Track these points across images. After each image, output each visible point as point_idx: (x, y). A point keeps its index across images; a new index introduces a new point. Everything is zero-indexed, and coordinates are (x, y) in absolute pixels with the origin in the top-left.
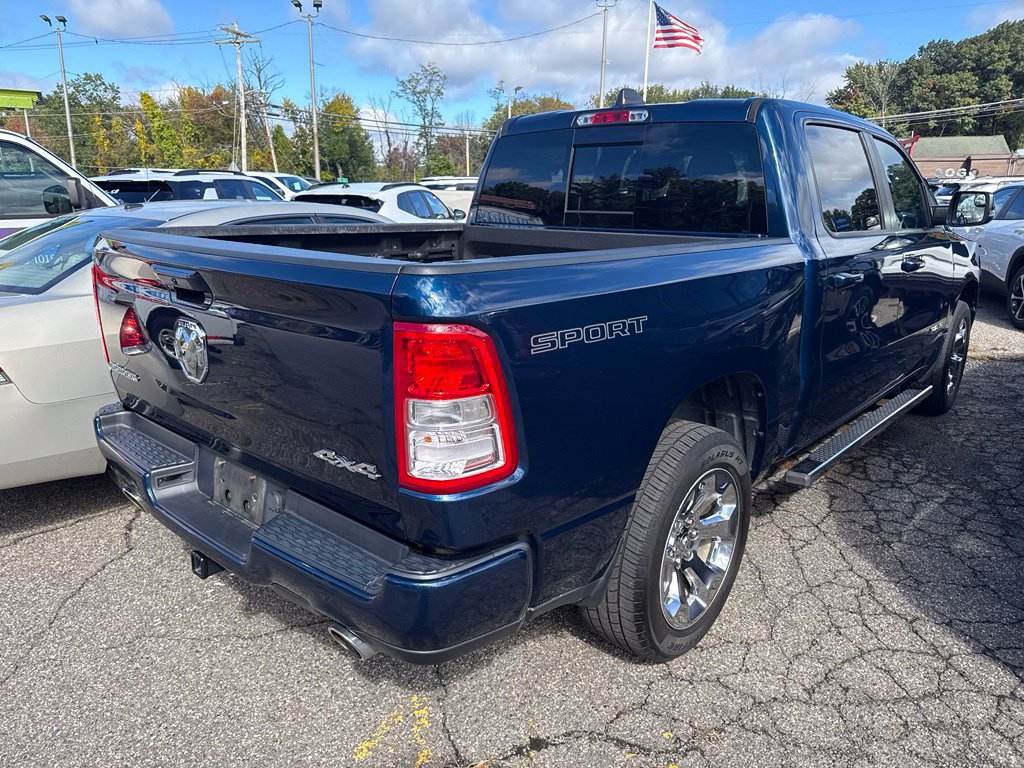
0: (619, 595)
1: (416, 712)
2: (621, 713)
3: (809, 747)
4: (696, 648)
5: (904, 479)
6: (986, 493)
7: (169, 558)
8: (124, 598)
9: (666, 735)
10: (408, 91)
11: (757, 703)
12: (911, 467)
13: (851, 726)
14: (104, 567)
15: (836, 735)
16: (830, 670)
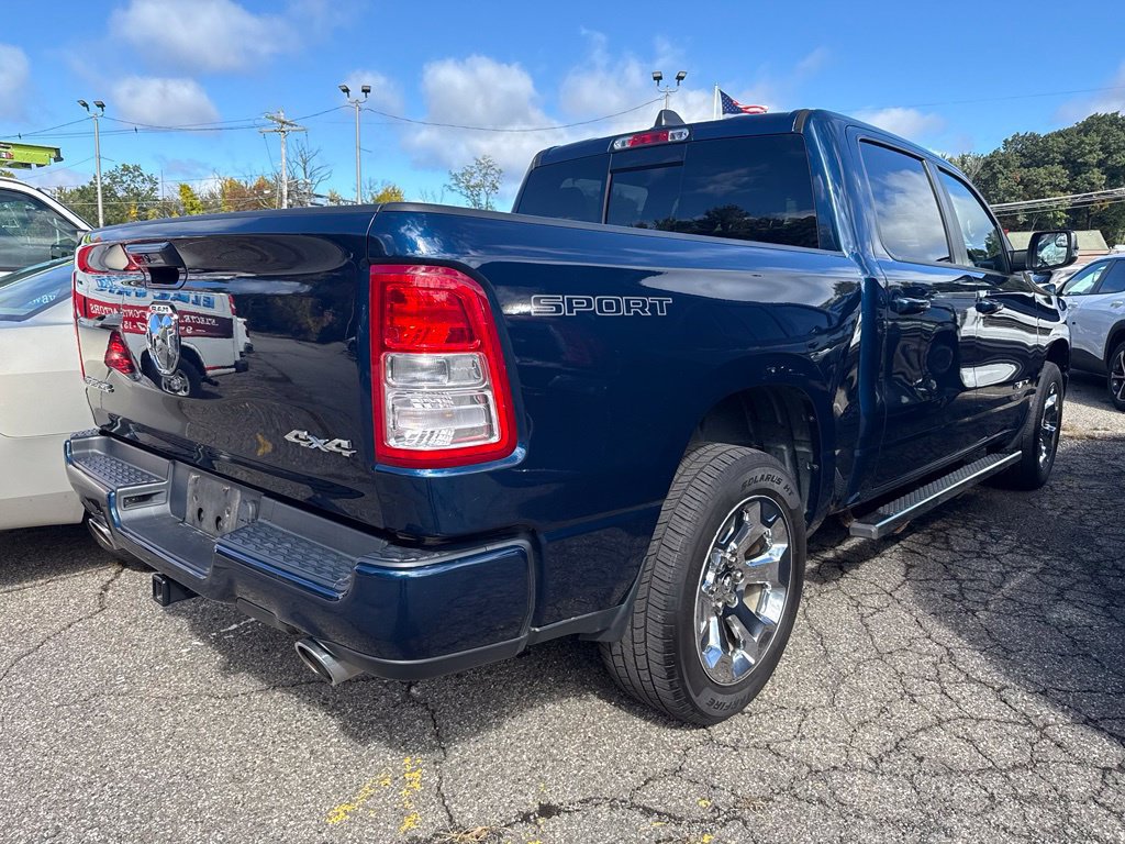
0: (646, 632)
1: (407, 775)
2: (650, 779)
3: (874, 820)
4: (743, 714)
5: (993, 550)
6: (1086, 564)
7: (145, 617)
8: (87, 657)
9: (702, 803)
10: (462, 184)
11: (813, 772)
12: (1000, 538)
13: (926, 797)
14: (70, 626)
15: (907, 807)
16: (902, 739)
